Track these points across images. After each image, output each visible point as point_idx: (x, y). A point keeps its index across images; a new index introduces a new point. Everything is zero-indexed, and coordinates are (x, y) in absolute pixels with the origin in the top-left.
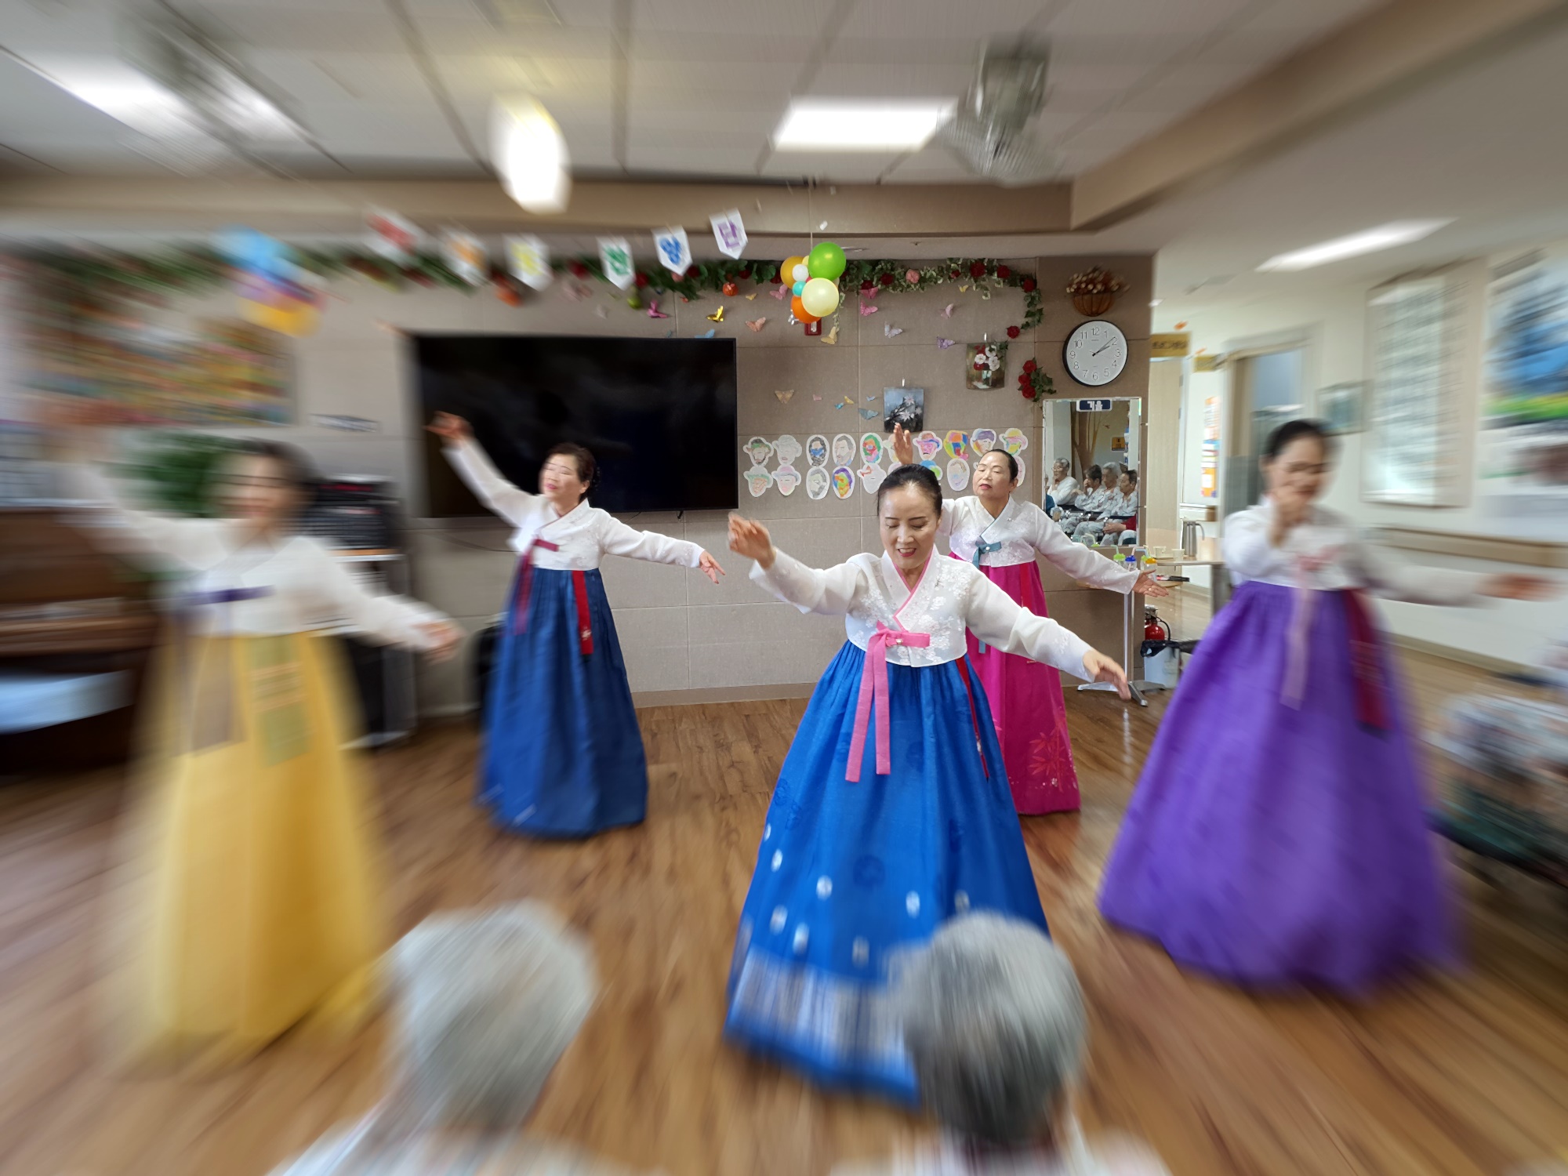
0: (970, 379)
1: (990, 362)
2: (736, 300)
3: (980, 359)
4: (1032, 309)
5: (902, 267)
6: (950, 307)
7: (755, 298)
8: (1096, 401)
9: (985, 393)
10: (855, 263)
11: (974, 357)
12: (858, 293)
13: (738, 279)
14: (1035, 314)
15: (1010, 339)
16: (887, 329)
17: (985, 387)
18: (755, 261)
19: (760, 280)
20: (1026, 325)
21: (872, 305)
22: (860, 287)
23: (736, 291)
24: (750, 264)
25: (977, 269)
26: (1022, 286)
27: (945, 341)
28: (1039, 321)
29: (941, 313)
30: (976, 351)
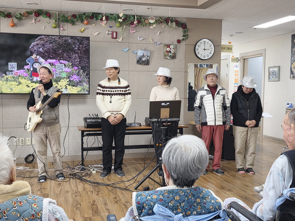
0: (165, 56)
1: (171, 50)
2: (88, 26)
3: (168, 49)
4: (185, 34)
5: (144, 18)
6: (159, 32)
7: (95, 25)
8: (204, 65)
9: (169, 60)
10: (129, 16)
11: (166, 49)
12: (129, 26)
13: (89, 19)
14: (186, 36)
15: (177, 44)
16: (139, 38)
17: (170, 58)
18: (95, 13)
19: (97, 19)
20: (183, 39)
21: (134, 30)
22: (130, 24)
23: (88, 24)
24: (94, 14)
25: (168, 20)
26: (182, 27)
27: (157, 43)
28: (187, 38)
29: (155, 34)
30: (167, 47)
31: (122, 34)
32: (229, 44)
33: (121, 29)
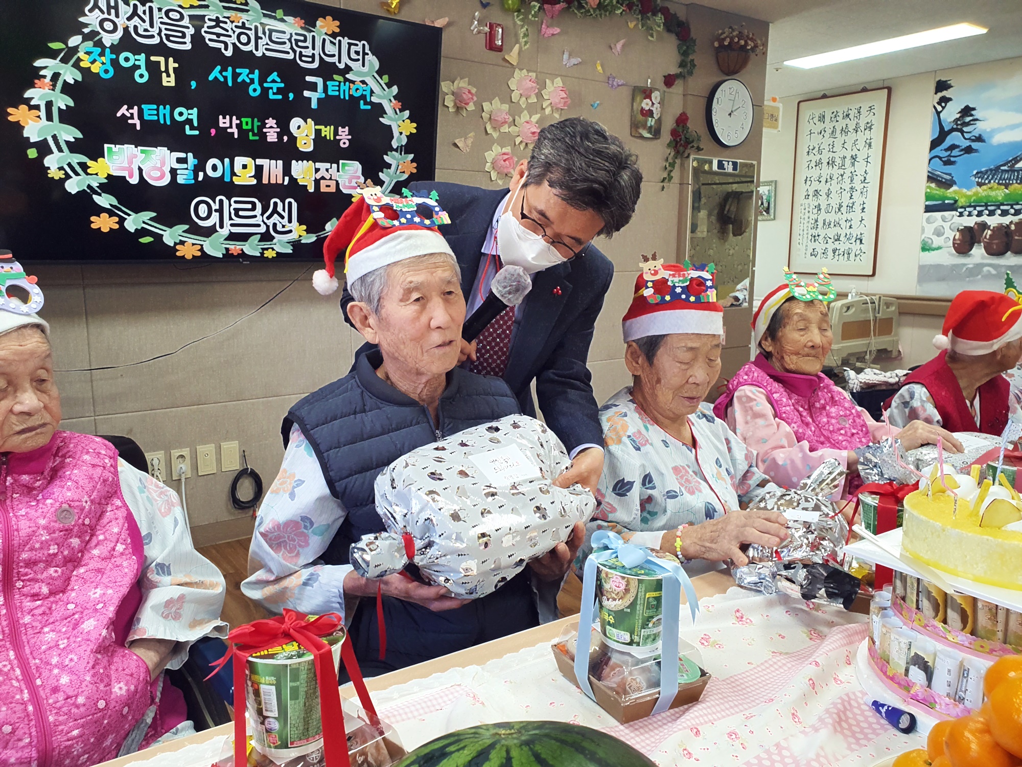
0: (635, 125)
1: (654, 109)
3: (646, 104)
4: (684, 59)
8: (729, 162)
9: (645, 142)
11: (641, 102)
14: (687, 67)
15: (665, 88)
16: (566, 56)
17: (649, 135)
20: (679, 76)
25: (647, 4)
26: (677, 35)
27: (616, 80)
28: (690, 73)
29: (611, 49)
30: (644, 95)
31: (525, 35)
32: (772, 104)
33: (521, 17)
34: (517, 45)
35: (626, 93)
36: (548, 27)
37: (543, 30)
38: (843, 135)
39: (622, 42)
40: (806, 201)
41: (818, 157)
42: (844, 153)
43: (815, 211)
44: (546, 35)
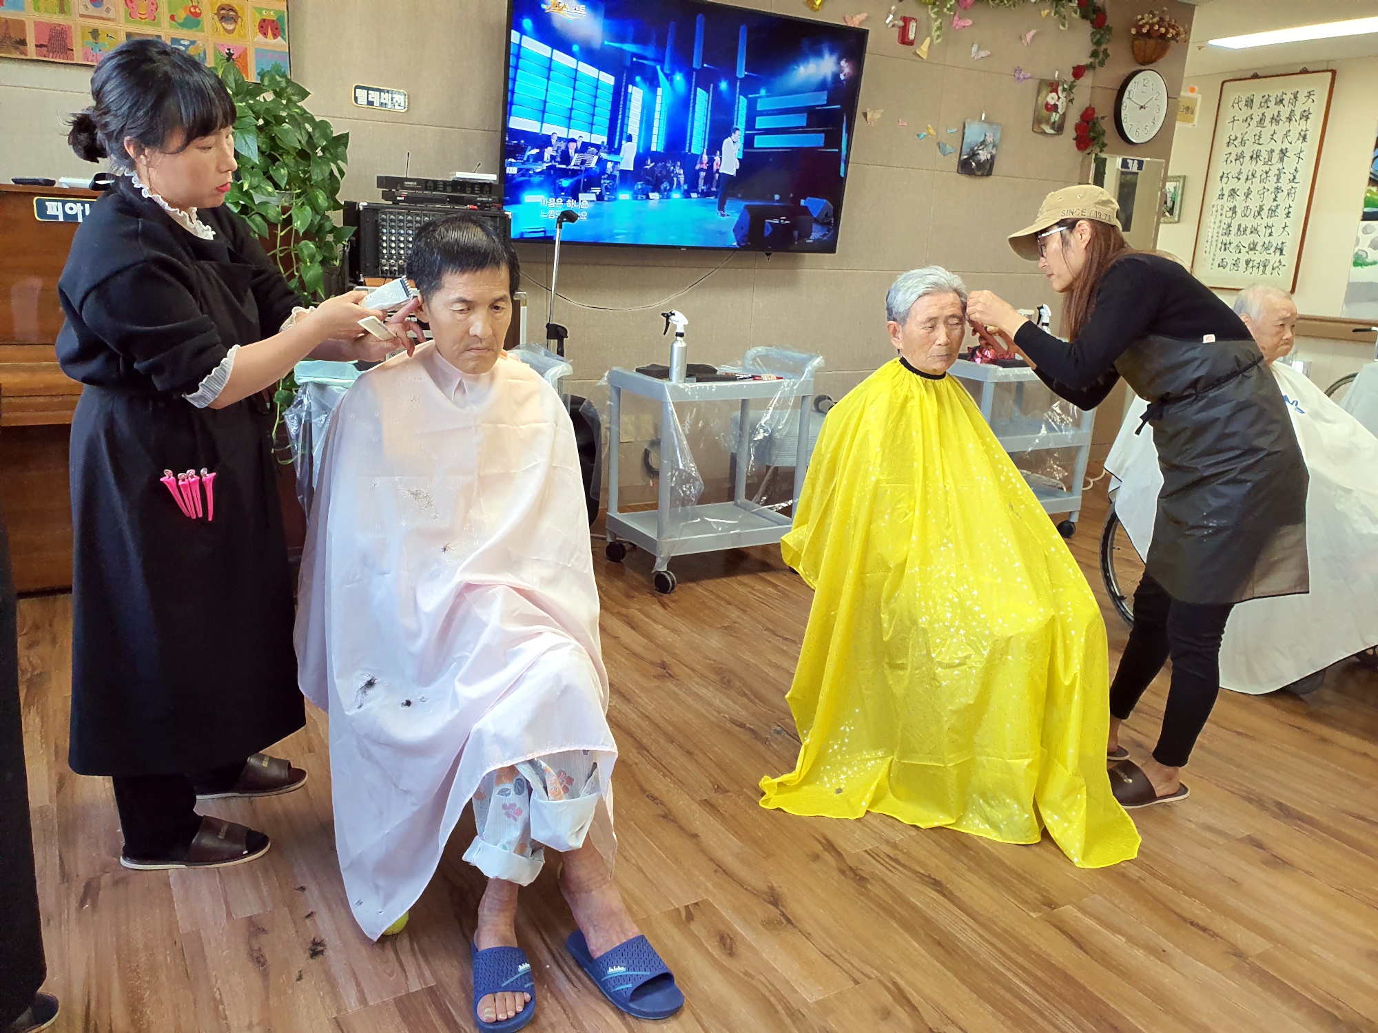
4: (1098, 48)
8: (1134, 161)
14: (1099, 55)
15: (1074, 80)
16: (974, 49)
17: (1052, 132)
20: (1091, 67)
21: (966, 17)
26: (1093, 21)
27: (1023, 73)
28: (1102, 64)
29: (1021, 39)
30: (1050, 89)
31: (939, 28)
32: (1190, 94)
33: (936, 10)
34: (928, 39)
35: (1032, 85)
36: (960, 18)
37: (955, 22)
38: (1274, 124)
39: (1033, 32)
40: (1220, 202)
41: (1239, 150)
42: (1272, 145)
43: (1230, 214)
44: (957, 27)
